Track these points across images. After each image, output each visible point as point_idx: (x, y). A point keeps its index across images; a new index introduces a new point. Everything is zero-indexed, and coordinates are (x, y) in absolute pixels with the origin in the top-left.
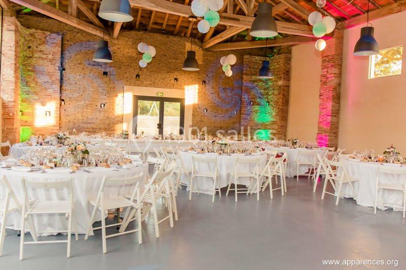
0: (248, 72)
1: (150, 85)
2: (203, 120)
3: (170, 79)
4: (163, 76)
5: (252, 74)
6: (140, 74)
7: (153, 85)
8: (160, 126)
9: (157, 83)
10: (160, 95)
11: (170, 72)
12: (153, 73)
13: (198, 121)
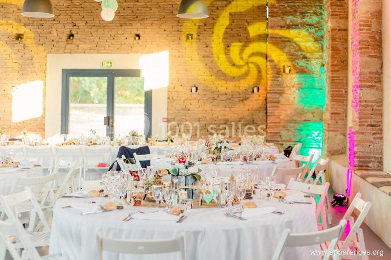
0: (275, 10)
1: (91, 50)
2: (188, 106)
3: (126, 36)
4: (114, 32)
5: (285, 13)
6: (73, 33)
7: (97, 49)
8: (109, 121)
9: (102, 46)
10: (106, 66)
11: (126, 24)
12: (95, 28)
13: (179, 110)
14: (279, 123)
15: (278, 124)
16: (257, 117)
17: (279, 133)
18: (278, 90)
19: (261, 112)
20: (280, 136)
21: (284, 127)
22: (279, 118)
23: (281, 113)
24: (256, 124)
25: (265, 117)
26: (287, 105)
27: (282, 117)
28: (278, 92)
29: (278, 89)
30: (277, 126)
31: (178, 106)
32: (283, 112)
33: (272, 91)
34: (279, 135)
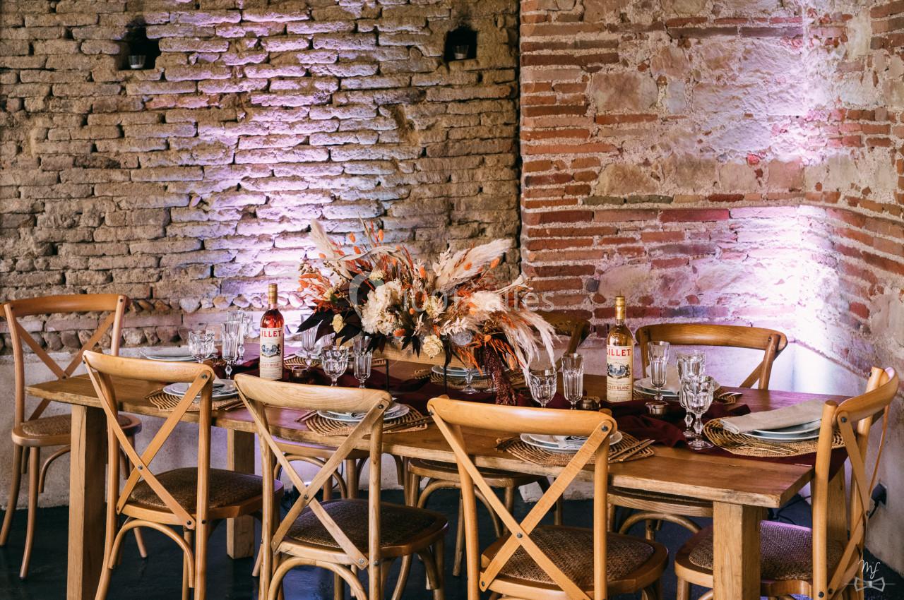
2: (109, 146)
13: (58, 169)
14: (589, 216)
15: (580, 225)
16: (469, 189)
17: (589, 270)
18: (576, 46)
19: (490, 161)
20: (595, 286)
21: (612, 236)
22: (586, 190)
23: (595, 162)
24: (463, 222)
25: (508, 189)
26: (624, 118)
27: (601, 186)
28: (577, 53)
29: (580, 36)
30: (572, 232)
31: (51, 148)
32: (604, 158)
33: (546, 52)
34: (585, 278)
